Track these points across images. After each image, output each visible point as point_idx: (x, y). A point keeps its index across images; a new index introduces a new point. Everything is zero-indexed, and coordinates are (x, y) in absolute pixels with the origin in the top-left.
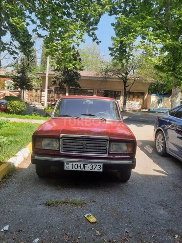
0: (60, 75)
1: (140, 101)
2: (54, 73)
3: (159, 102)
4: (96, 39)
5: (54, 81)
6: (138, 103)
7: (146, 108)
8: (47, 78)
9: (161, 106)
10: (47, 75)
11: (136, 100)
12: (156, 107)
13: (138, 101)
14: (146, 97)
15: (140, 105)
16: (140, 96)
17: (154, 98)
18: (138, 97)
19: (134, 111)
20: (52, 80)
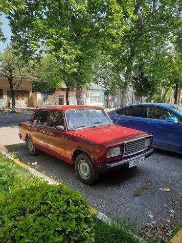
1: (26, 99)
3: (44, 100)
6: (24, 101)
7: (33, 107)
9: (47, 103)
11: (21, 98)
12: (42, 104)
13: (23, 99)
14: (31, 95)
15: (26, 103)
16: (25, 95)
17: (39, 96)
18: (23, 96)
19: (23, 110)
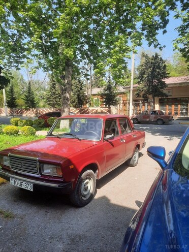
0: (143, 86)
2: (137, 85)
4: (158, 44)
5: (137, 94)
8: (131, 92)
10: (132, 88)
20: (135, 93)
